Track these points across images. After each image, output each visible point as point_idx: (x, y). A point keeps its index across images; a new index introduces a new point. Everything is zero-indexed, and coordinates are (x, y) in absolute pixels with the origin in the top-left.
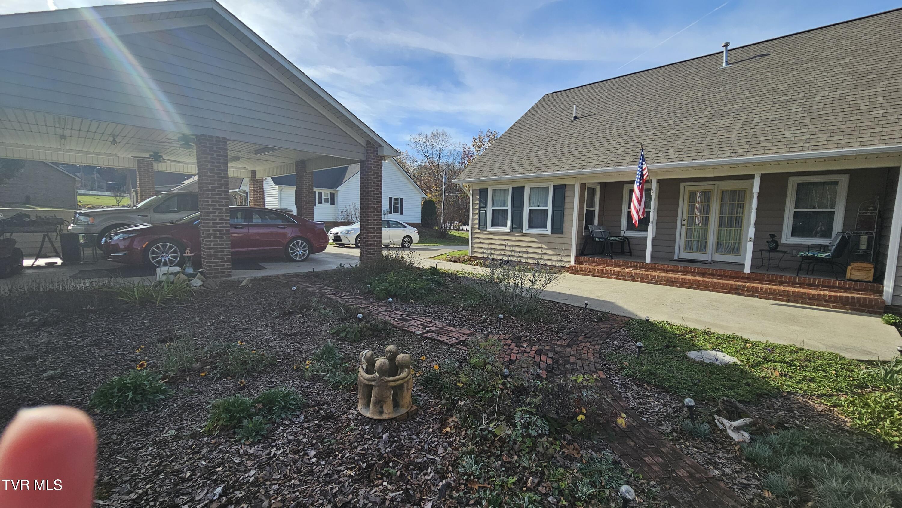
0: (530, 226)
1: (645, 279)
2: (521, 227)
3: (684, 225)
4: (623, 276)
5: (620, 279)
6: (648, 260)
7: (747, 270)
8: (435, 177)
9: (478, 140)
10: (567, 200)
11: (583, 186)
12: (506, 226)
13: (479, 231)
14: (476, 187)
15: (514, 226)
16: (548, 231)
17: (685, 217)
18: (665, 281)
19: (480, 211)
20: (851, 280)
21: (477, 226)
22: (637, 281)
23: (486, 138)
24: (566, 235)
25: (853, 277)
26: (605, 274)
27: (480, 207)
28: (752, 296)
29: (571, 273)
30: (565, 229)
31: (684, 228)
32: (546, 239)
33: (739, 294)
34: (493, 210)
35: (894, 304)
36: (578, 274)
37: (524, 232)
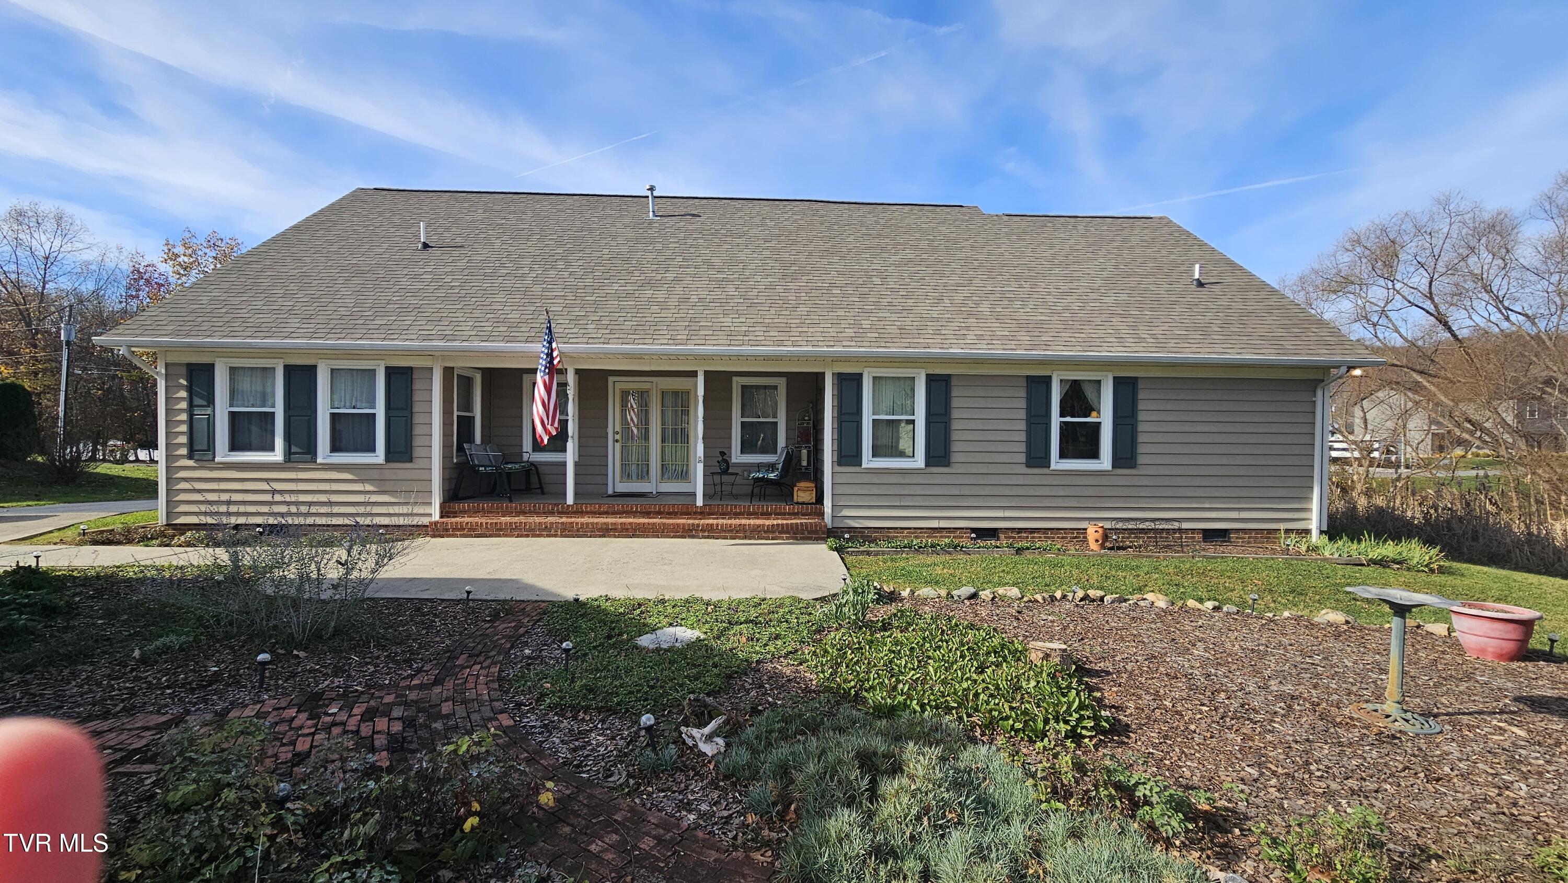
0: (335, 447)
1: (567, 532)
2: (311, 450)
3: (617, 441)
4: (533, 530)
5: (527, 536)
6: (570, 500)
7: (700, 502)
8: (29, 324)
9: (179, 250)
10: (417, 396)
11: (448, 372)
12: (272, 449)
13: (191, 463)
14: (172, 359)
15: (294, 449)
16: (379, 456)
17: (618, 428)
18: (599, 530)
19: (191, 416)
20: (798, 503)
21: (184, 451)
22: (555, 536)
23: (208, 251)
24: (418, 463)
25: (800, 500)
26: (501, 530)
27: (191, 406)
28: (708, 537)
29: (434, 536)
30: (417, 452)
31: (618, 445)
32: (375, 474)
33: (693, 537)
34: (233, 415)
35: (835, 526)
36: (449, 536)
37: (319, 460)
